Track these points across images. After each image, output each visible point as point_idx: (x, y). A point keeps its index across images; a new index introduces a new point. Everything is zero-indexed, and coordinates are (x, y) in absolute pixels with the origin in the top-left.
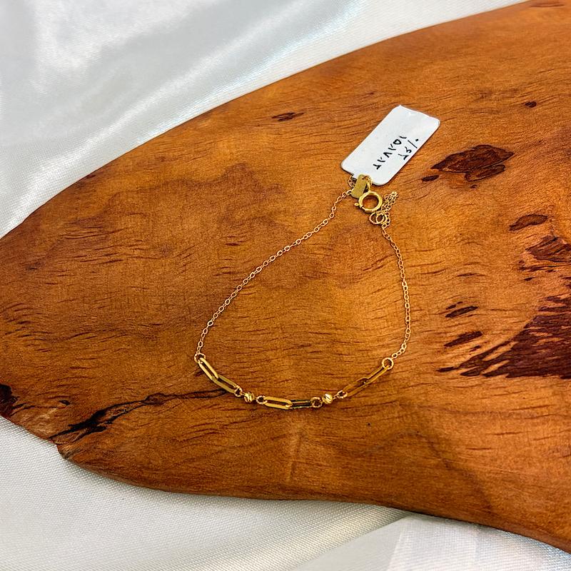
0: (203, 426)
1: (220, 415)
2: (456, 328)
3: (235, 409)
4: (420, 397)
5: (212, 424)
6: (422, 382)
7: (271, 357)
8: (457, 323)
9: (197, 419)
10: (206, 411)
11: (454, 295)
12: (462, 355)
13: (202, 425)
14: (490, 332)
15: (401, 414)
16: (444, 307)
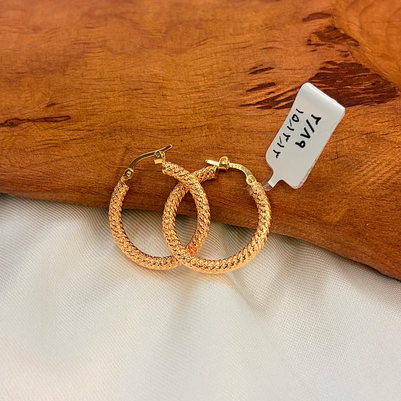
0: (48, 142)
1: (63, 134)
2: (256, 81)
3: (75, 130)
4: (224, 123)
5: (56, 140)
6: (226, 113)
7: (109, 96)
8: (257, 78)
9: (44, 136)
10: (52, 131)
11: (257, 60)
12: (259, 97)
13: (47, 140)
14: (282, 83)
15: (207, 134)
16: (249, 68)
